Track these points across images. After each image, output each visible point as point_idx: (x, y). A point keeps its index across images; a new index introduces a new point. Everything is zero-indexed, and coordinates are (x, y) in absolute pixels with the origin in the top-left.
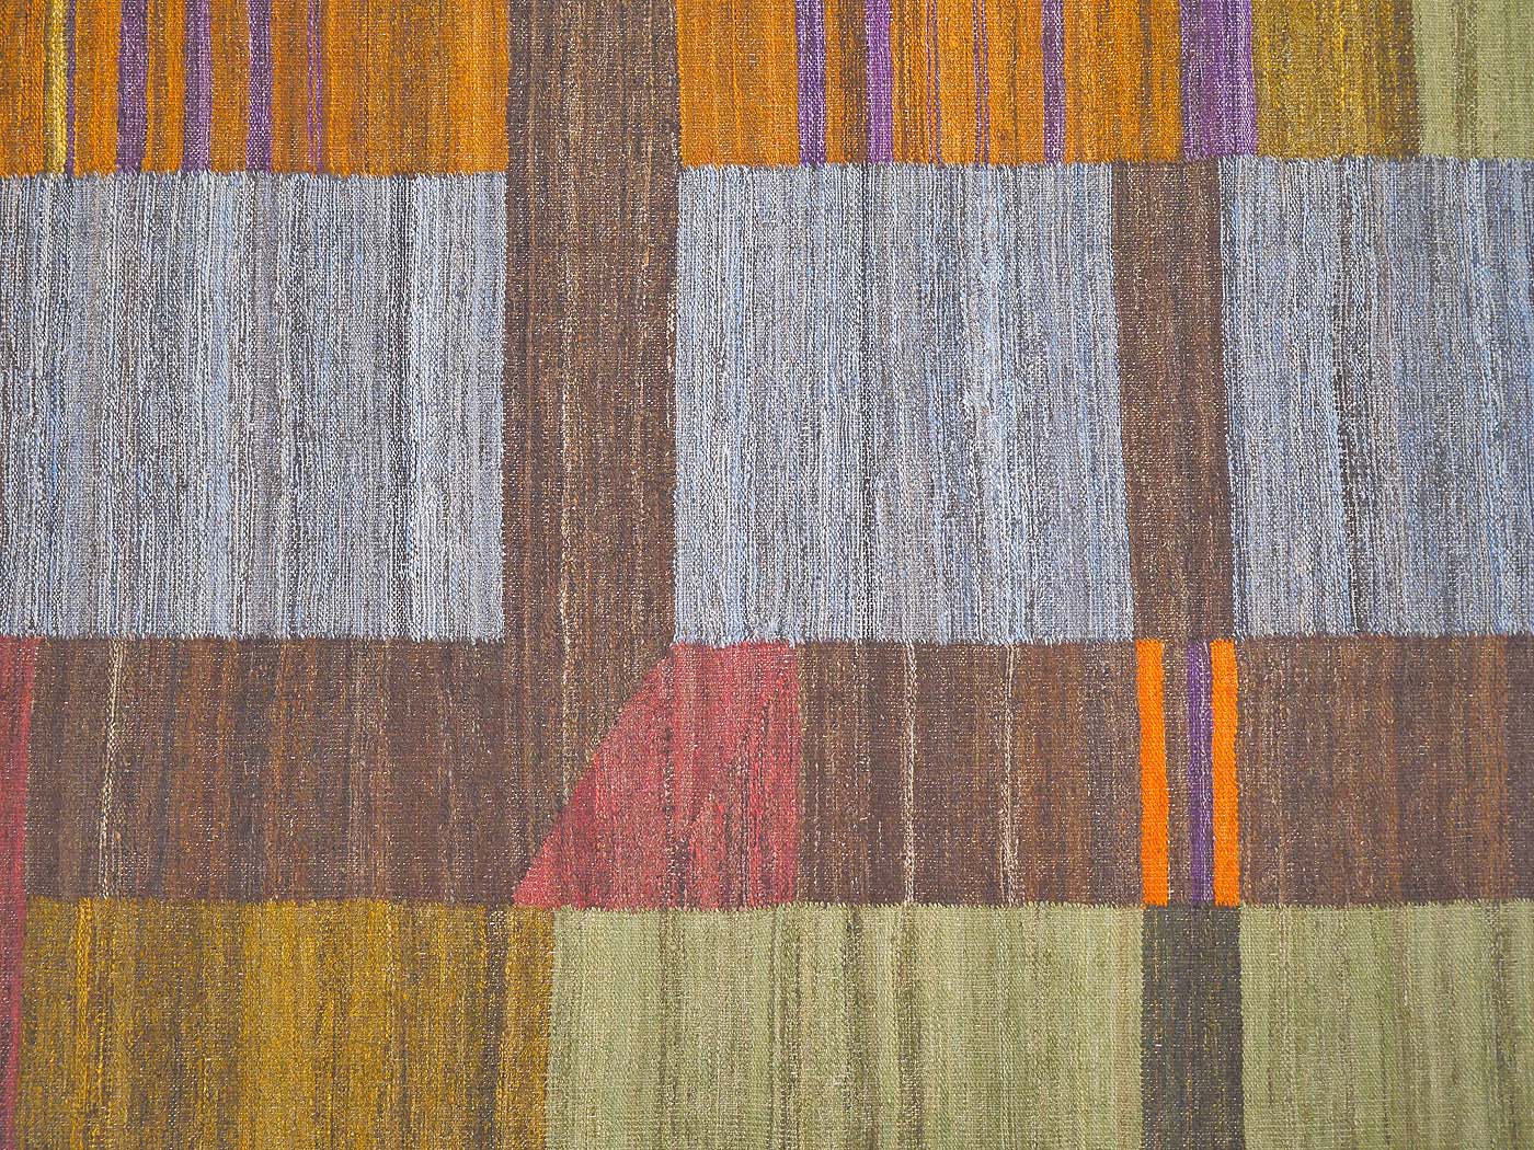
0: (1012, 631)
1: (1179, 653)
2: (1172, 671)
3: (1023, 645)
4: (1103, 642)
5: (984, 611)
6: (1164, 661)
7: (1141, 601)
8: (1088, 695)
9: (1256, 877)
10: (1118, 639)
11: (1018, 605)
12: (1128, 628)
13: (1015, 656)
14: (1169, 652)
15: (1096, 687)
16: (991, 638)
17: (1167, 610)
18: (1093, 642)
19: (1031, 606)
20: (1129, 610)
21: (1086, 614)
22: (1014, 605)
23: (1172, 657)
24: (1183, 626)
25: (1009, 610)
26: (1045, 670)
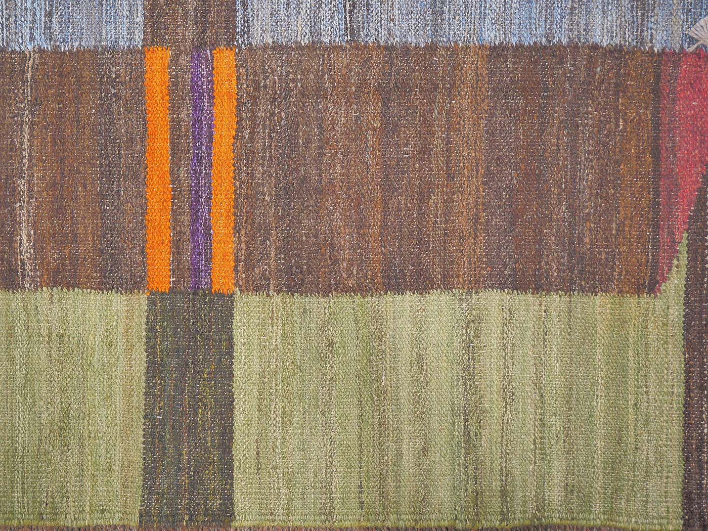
0: (32, 38)
1: (184, 60)
2: (177, 77)
3: (41, 51)
4: (114, 49)
5: (7, 19)
6: (170, 67)
7: (152, 11)
8: (101, 98)
9: (249, 267)
10: (129, 47)
11: (38, 14)
12: (139, 36)
13: (34, 61)
14: (176, 57)
15: (108, 91)
16: (12, 44)
17: (175, 20)
18: (105, 49)
19: (49, 15)
20: (140, 19)
21: (100, 23)
22: (35, 14)
23: (177, 65)
24: (190, 35)
25: (30, 18)
26: (61, 75)
